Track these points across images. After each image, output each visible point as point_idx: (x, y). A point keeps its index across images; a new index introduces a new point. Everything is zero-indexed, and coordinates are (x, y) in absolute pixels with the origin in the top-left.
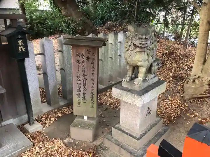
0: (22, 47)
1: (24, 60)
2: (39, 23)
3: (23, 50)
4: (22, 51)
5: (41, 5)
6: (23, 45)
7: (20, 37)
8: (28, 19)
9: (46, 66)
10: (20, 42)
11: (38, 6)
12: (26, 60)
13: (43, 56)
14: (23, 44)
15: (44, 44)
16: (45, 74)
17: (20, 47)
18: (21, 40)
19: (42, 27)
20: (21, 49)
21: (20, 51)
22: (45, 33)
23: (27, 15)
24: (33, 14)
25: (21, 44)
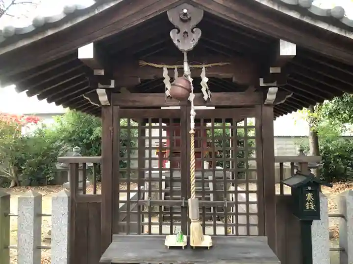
0: (311, 203)
1: (311, 223)
2: (339, 156)
3: (312, 207)
4: (310, 208)
5: (346, 130)
6: (313, 201)
7: (310, 188)
8: (321, 152)
9: (347, 239)
10: (309, 196)
11: (340, 132)
12: (315, 222)
13: (343, 219)
14: (313, 199)
15: (347, 201)
16: (343, 251)
17: (308, 203)
18: (310, 193)
19: (344, 165)
20: (310, 206)
21: (308, 208)
22: (348, 173)
23: (321, 145)
24: (330, 143)
25: (310, 199)
